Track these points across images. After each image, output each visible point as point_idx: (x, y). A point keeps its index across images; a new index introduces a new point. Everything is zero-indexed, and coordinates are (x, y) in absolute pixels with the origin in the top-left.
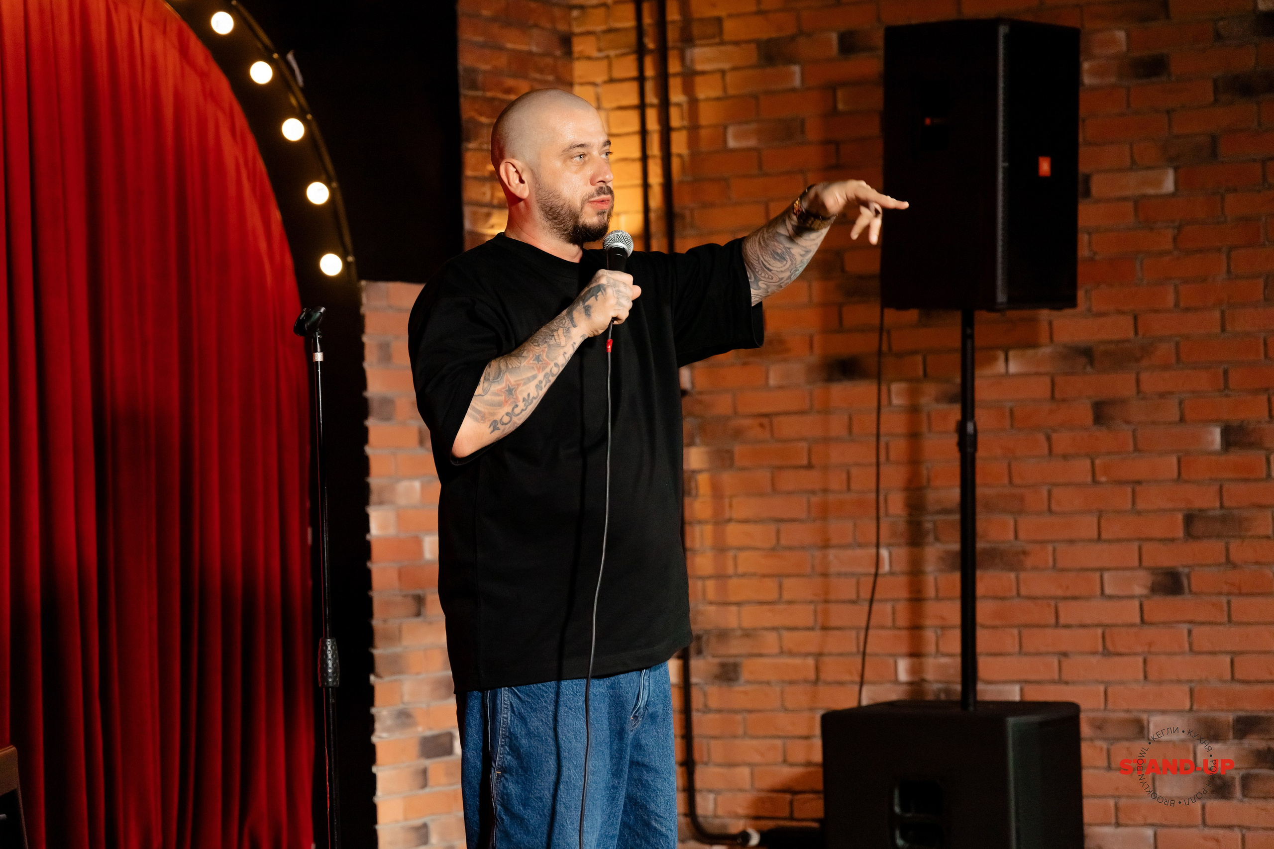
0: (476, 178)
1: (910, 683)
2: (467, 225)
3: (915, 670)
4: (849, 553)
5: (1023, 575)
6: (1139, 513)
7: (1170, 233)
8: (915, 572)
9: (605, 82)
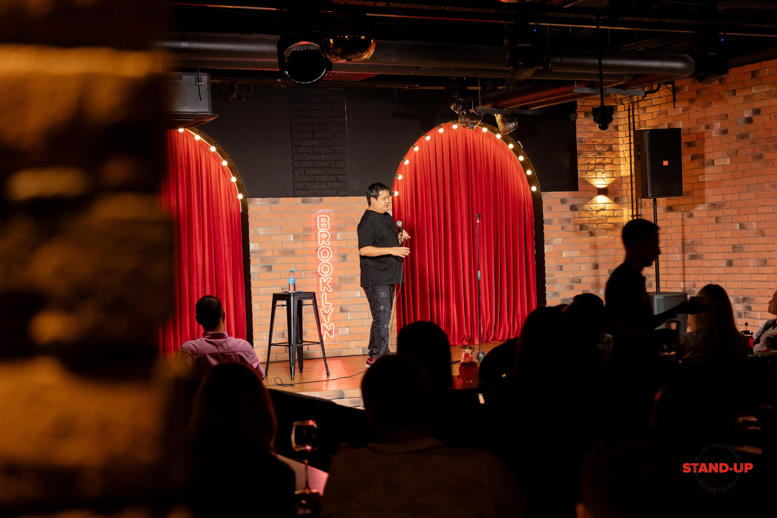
0: (583, 165)
1: (683, 288)
2: (579, 176)
3: (684, 285)
4: (672, 255)
5: (703, 261)
6: (724, 246)
7: (729, 174)
8: (684, 260)
9: (625, 137)
